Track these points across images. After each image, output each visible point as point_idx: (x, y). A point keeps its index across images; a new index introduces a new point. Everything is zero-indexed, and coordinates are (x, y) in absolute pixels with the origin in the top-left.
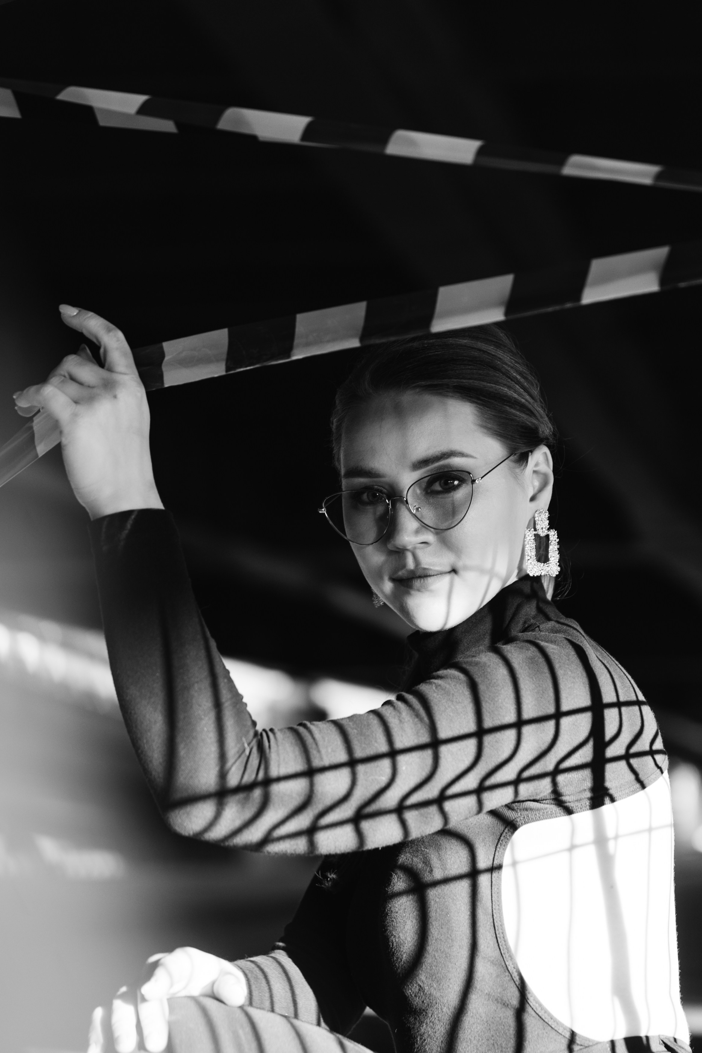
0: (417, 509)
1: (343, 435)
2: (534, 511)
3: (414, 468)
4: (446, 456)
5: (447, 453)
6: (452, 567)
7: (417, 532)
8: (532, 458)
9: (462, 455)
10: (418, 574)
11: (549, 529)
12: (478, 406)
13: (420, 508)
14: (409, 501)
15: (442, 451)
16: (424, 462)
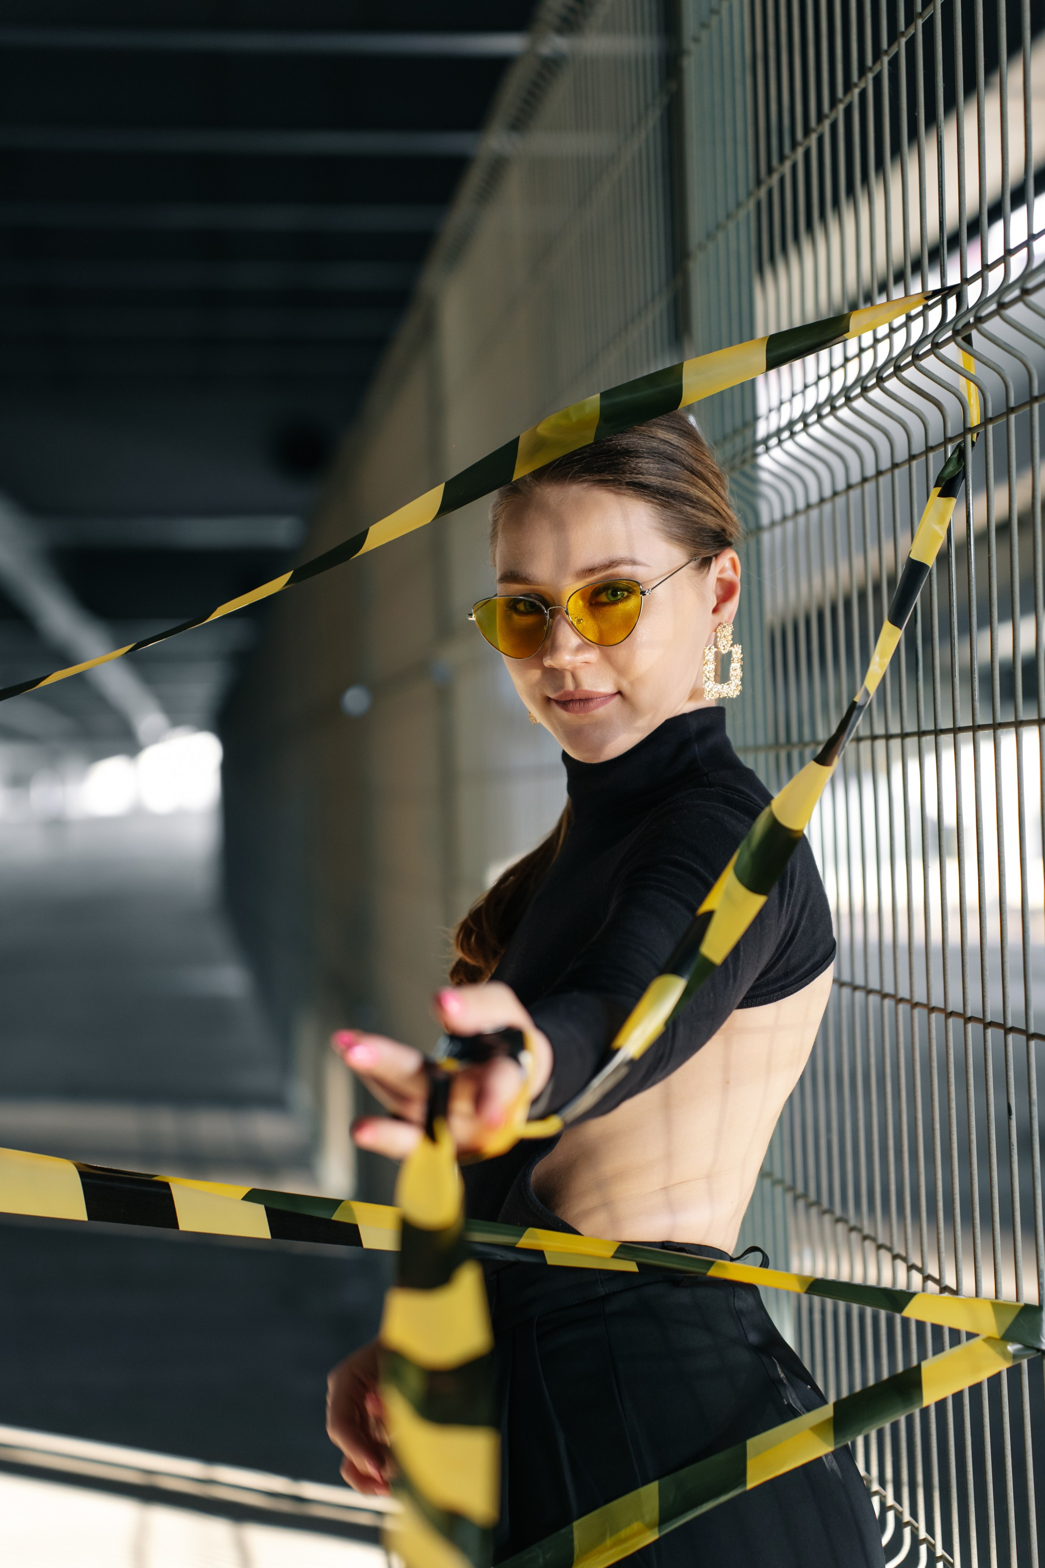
0: (579, 621)
1: (500, 534)
2: (717, 624)
3: (577, 577)
4: (615, 565)
5: (617, 561)
6: (618, 688)
7: (579, 649)
8: (716, 563)
9: (634, 563)
10: (577, 697)
11: (732, 645)
12: (654, 505)
13: (582, 619)
14: (570, 612)
15: (611, 559)
16: (591, 571)
